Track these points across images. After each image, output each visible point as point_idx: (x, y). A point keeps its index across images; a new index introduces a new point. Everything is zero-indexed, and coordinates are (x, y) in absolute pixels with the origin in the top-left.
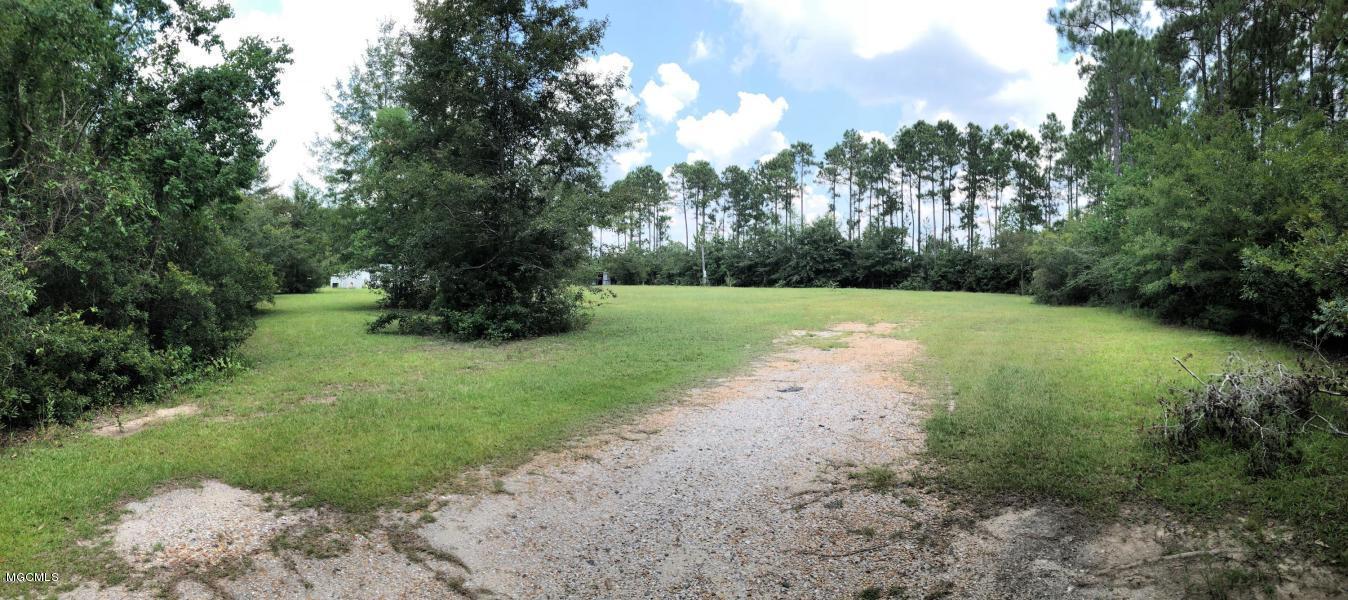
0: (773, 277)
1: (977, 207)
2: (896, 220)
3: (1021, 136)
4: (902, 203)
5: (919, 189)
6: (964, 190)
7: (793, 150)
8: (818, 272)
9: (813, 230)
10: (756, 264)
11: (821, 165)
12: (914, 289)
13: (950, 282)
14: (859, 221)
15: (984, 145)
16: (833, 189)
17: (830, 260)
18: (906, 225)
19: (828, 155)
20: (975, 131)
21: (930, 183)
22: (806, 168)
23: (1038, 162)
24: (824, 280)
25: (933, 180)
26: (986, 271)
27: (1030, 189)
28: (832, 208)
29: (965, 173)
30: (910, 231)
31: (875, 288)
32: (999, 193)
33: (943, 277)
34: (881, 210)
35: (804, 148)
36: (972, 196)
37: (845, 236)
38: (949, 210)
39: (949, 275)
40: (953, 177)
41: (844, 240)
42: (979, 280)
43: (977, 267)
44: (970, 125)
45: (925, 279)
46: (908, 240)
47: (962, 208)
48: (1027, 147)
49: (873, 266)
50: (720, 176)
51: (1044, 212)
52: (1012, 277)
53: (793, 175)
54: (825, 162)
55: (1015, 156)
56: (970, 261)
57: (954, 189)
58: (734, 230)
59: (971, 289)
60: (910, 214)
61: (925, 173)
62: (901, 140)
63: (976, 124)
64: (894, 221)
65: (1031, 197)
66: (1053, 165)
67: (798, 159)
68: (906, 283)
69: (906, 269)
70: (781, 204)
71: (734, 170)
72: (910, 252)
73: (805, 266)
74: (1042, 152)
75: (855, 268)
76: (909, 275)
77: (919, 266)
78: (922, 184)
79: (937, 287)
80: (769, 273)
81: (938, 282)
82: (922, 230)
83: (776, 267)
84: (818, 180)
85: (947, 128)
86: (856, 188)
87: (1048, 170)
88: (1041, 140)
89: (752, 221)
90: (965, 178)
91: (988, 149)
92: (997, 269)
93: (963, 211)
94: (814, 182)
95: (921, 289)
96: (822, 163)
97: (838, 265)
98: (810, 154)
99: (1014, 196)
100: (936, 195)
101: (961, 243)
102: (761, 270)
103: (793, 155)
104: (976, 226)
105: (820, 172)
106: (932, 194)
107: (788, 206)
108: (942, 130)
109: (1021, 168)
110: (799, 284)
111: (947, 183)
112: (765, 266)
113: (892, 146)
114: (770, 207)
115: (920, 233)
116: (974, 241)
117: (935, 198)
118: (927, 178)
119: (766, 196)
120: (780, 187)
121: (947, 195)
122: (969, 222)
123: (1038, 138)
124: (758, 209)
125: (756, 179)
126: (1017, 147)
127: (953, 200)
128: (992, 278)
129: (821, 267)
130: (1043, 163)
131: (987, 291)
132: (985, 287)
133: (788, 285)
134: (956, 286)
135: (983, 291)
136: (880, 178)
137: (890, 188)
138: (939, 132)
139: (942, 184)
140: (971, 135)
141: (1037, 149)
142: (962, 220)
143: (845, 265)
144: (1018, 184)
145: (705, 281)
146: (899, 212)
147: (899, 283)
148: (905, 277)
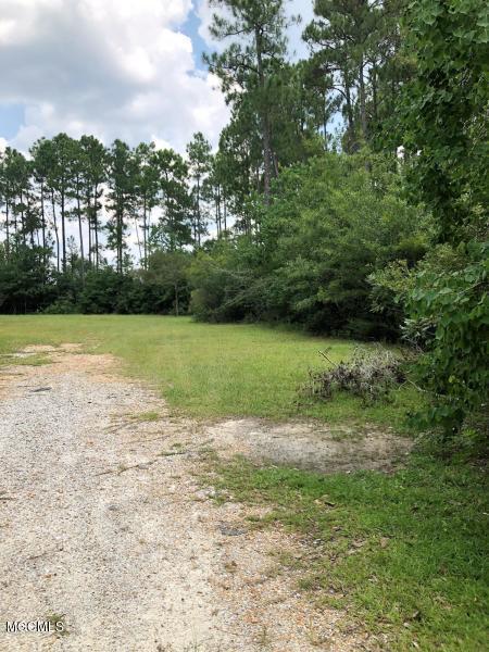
1: (125, 227)
2: (38, 238)
3: (168, 155)
4: (43, 220)
5: (63, 206)
6: (111, 208)
12: (62, 312)
13: (101, 305)
15: (130, 163)
18: (50, 245)
20: (121, 147)
23: (186, 181)
25: (78, 197)
26: (138, 292)
27: (179, 208)
29: (112, 191)
30: (55, 250)
31: (17, 314)
32: (147, 212)
33: (94, 299)
34: (20, 226)
36: (119, 215)
38: (96, 229)
39: (100, 298)
40: (98, 195)
42: (131, 303)
43: (129, 288)
44: (117, 142)
45: (74, 301)
46: (53, 260)
47: (110, 226)
48: (174, 167)
49: (15, 289)
51: (193, 231)
52: (164, 298)
55: (163, 176)
56: (121, 283)
57: (100, 206)
59: (123, 312)
60: (53, 232)
61: (69, 190)
62: (39, 152)
63: (122, 141)
64: (35, 239)
65: (180, 217)
66: (201, 185)
68: (53, 307)
69: (53, 292)
72: (55, 274)
74: (190, 172)
76: (55, 298)
77: (66, 288)
78: (66, 201)
79: (87, 310)
81: (88, 305)
82: (67, 249)
85: (89, 142)
87: (196, 189)
88: (189, 160)
90: (112, 196)
91: (134, 166)
92: (149, 290)
93: (111, 231)
95: (69, 312)
99: (162, 216)
100: (82, 213)
101: (110, 264)
104: (125, 246)
106: (77, 212)
108: (86, 146)
109: (169, 188)
111: (93, 201)
113: (28, 158)
115: (64, 252)
116: (123, 261)
117: (82, 216)
118: (71, 195)
121: (92, 213)
122: (117, 241)
123: (185, 157)
126: (165, 167)
127: (99, 219)
128: (144, 300)
130: (191, 183)
131: (140, 313)
132: (137, 309)
134: (108, 309)
135: (136, 313)
136: (19, 192)
137: (29, 203)
138: (83, 147)
139: (88, 201)
140: (117, 152)
141: (185, 169)
142: (110, 239)
144: (167, 204)
146: (41, 231)
147: (45, 307)
148: (52, 300)
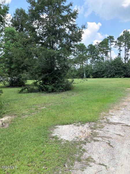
0: (103, 75)
7: (108, 38)
9: (114, 61)
10: (98, 71)
11: (116, 42)
14: (128, 58)
16: (120, 49)
17: (120, 70)
19: (118, 39)
22: (112, 43)
24: (118, 76)
28: (119, 54)
35: (111, 38)
37: (124, 62)
41: (124, 64)
50: (87, 47)
53: (108, 46)
54: (117, 41)
58: (91, 62)
67: (109, 41)
70: (104, 55)
71: (91, 46)
73: (112, 72)
75: (127, 72)
80: (102, 74)
83: (103, 72)
86: (126, 48)
89: (96, 60)
94: (114, 47)
96: (116, 41)
97: (122, 71)
98: (113, 39)
102: (100, 73)
103: (108, 40)
105: (116, 44)
107: (106, 55)
110: (110, 77)
112: (101, 72)
114: (101, 55)
119: (100, 52)
120: (104, 49)
124: (97, 56)
125: (97, 47)
129: (117, 72)
133: (107, 77)
143: (124, 71)
145: (85, 77)
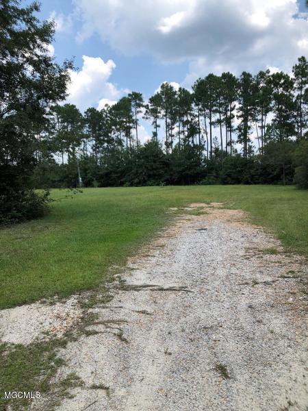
0: (122, 180)
1: (249, 128)
2: (196, 140)
3: (279, 76)
4: (199, 129)
5: (210, 119)
6: (240, 116)
7: (130, 98)
8: (149, 176)
9: (145, 149)
10: (111, 172)
11: (147, 107)
12: (210, 184)
13: (233, 179)
14: (172, 142)
15: (253, 86)
16: (156, 122)
17: (157, 168)
18: (203, 143)
19: (152, 100)
20: (246, 76)
21: (218, 115)
22: (138, 109)
23: (292, 92)
24: (153, 181)
25: (220, 112)
26: (257, 170)
27: (286, 111)
28: (155, 134)
29: (241, 106)
30: (206, 147)
31: (185, 185)
32: (264, 117)
33: (229, 175)
34: (186, 133)
35: (137, 97)
36: (245, 121)
37: (165, 152)
38: (231, 131)
39: (233, 174)
40: (232, 109)
41: (165, 155)
42: (252, 177)
43: (251, 168)
44: (244, 74)
45: (216, 177)
47: (239, 128)
48: (284, 83)
49: (183, 171)
50: (83, 115)
51: (296, 126)
52: (275, 173)
53: (131, 114)
54: (150, 104)
55: (275, 91)
56: (246, 164)
57: (234, 116)
58: (94, 150)
59: (247, 183)
60: (205, 135)
61: (214, 108)
62: (198, 88)
63: (247, 72)
64: (195, 141)
65: (287, 117)
66: (303, 93)
67: (133, 103)
68: (204, 181)
69: (205, 172)
70: (123, 134)
71: (92, 111)
72: (206, 161)
73: (142, 173)
74: (295, 85)
75: (172, 173)
76: (206, 175)
77: (212, 169)
78: (212, 115)
79: (224, 182)
80: (119, 178)
81: (225, 179)
82: (213, 145)
83: (123, 173)
84: (145, 116)
85: (227, 76)
86: (169, 121)
87: (299, 97)
88: (294, 77)
89: (106, 145)
90: (241, 109)
91: (255, 88)
92: (264, 169)
93: (240, 131)
94: (143, 118)
96: (148, 105)
97: (162, 171)
98: (141, 100)
99: (274, 118)
100: (222, 122)
101: (239, 152)
102: (114, 175)
103: (130, 101)
104: (249, 140)
105: (147, 111)
106: (219, 121)
107: (128, 134)
108: (224, 79)
109: (279, 98)
110: (138, 184)
111: (229, 113)
112: (117, 173)
113: (192, 92)
114: (116, 134)
115: (211, 147)
116: (248, 150)
117: (222, 124)
118: (216, 111)
119: (113, 127)
120: (123, 122)
121: (228, 121)
122: (244, 138)
123: (292, 76)
124: (108, 136)
125: (106, 116)
126: (277, 85)
127: (232, 124)
128: (261, 175)
129: (151, 173)
131: (258, 183)
132: (257, 181)
133: (132, 185)
134: (237, 181)
135: (255, 183)
136: (186, 113)
137: (192, 119)
138: (223, 80)
139: (226, 114)
140: (244, 80)
141: (291, 83)
142: (239, 136)
143: (166, 171)
144: (278, 109)
145: (81, 185)
146: (198, 135)
147: (200, 181)
148: (204, 177)
